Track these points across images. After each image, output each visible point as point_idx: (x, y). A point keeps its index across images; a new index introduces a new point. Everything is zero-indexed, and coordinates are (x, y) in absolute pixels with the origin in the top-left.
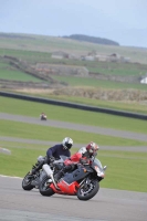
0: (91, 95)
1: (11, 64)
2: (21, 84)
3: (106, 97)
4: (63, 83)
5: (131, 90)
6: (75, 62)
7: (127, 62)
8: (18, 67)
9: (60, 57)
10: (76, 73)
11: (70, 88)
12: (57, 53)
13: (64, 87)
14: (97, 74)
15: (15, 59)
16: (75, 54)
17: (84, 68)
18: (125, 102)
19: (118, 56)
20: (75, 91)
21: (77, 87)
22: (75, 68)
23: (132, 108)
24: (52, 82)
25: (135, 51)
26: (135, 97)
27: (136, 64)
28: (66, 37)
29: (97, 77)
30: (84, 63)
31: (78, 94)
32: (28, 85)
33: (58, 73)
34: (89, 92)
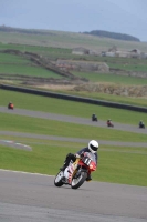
0: (112, 91)
1: (32, 60)
2: (42, 80)
3: (126, 93)
4: (84, 80)
6: (96, 58)
8: (38, 63)
9: (81, 53)
10: (97, 69)
11: (91, 84)
12: (77, 49)
13: (85, 83)
14: (117, 70)
15: (35, 55)
16: (95, 50)
17: (105, 64)
19: (139, 52)
20: (96, 86)
21: (98, 83)
22: (95, 64)
24: (73, 79)
28: (86, 33)
29: (118, 73)
30: (105, 58)
31: (98, 90)
32: (48, 81)
33: (79, 69)
34: (109, 88)
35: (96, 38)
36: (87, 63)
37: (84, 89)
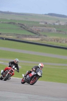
0: (58, 41)
1: (21, 27)
2: (26, 36)
3: (64, 42)
4: (45, 36)
6: (50, 26)
8: (24, 28)
9: (43, 24)
10: (51, 31)
11: (48, 37)
12: (42, 22)
13: (45, 37)
14: (60, 31)
15: (23, 25)
16: (50, 22)
17: (54, 28)
20: (50, 39)
21: (51, 37)
22: (50, 28)
24: (40, 35)
28: (46, 14)
29: (60, 33)
30: (55, 26)
31: (51, 40)
32: (29, 36)
33: (42, 31)
34: (56, 39)
35: (51, 17)
36: (46, 28)
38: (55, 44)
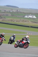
3: (15, 21)
4: (4, 18)
5: (22, 19)
6: (7, 12)
7: (21, 12)
9: (3, 11)
10: (8, 15)
11: (6, 19)
12: (3, 10)
13: (5, 19)
16: (7, 10)
17: (10, 14)
18: (21, 22)
19: (19, 11)
20: (8, 20)
21: (8, 19)
22: (7, 14)
23: (22, 24)
24: (2, 18)
25: (23, 9)
26: (23, 21)
27: (23, 12)
28: (5, 6)
29: (13, 16)
30: (10, 12)
31: (8, 21)
33: (3, 15)
34: (11, 20)
35: (8, 7)
36: (5, 14)
37: (5, 20)
38: (11, 22)
